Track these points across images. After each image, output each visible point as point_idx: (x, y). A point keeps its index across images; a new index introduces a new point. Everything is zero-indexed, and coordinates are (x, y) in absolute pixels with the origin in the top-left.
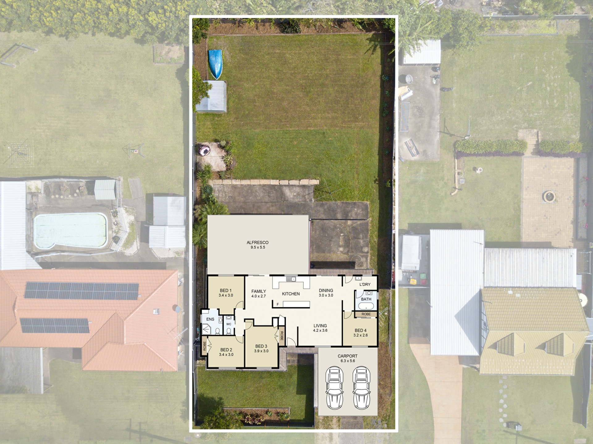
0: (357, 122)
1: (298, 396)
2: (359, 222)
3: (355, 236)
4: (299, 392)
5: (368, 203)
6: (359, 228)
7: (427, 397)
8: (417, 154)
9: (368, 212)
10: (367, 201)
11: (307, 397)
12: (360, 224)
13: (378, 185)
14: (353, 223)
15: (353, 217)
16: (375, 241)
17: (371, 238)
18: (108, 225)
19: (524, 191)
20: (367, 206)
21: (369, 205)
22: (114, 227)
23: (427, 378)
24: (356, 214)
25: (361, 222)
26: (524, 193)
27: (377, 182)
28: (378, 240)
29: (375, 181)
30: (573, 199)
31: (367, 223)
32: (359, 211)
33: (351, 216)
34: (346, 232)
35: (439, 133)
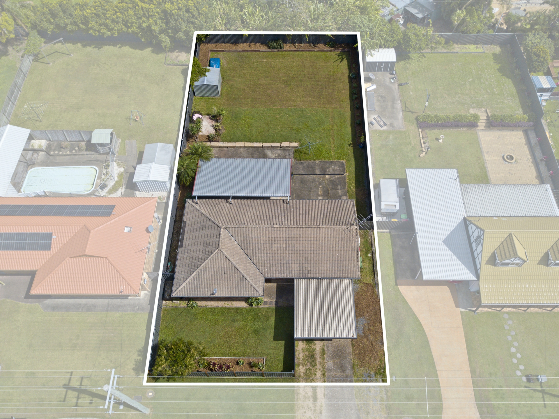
0: (331, 104)
1: (275, 342)
2: (336, 176)
3: (334, 187)
4: (276, 338)
5: (344, 161)
6: (337, 181)
7: (425, 344)
8: (385, 126)
9: (344, 168)
10: (343, 160)
11: (285, 344)
12: (338, 178)
13: (352, 148)
14: (331, 177)
15: (330, 172)
16: (353, 191)
17: (349, 188)
18: (98, 176)
19: (485, 155)
20: (344, 163)
21: (345, 164)
22: (103, 177)
23: (422, 323)
24: (333, 170)
25: (339, 176)
26: (485, 156)
27: (351, 146)
28: (356, 190)
29: (349, 145)
30: (531, 160)
31: (345, 177)
32: (336, 168)
33: (329, 171)
34: (324, 184)
35: (401, 112)
